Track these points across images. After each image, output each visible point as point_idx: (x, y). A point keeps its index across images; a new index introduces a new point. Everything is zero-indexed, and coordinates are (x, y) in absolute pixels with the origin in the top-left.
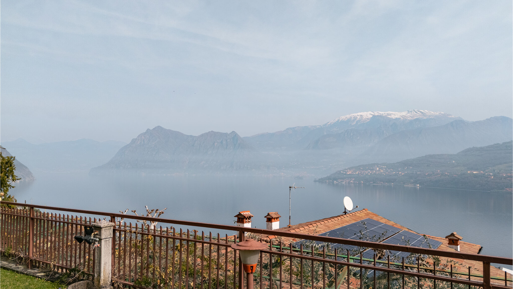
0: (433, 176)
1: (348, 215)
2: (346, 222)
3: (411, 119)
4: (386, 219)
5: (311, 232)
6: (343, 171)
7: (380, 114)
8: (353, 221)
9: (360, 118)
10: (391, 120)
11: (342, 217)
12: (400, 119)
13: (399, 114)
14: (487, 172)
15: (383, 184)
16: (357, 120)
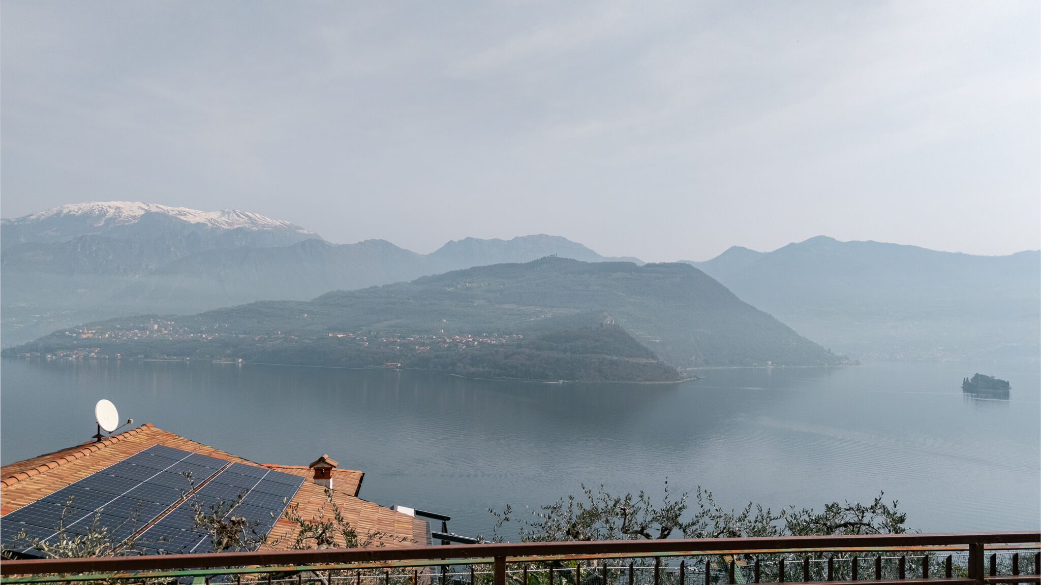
0: (268, 343)
1: (107, 443)
2: (103, 461)
3: (229, 228)
4: (196, 443)
5: (14, 495)
6: (71, 331)
7: (162, 210)
8: (121, 454)
9: (115, 213)
10: (186, 225)
11: (93, 449)
12: (204, 225)
13: (204, 214)
14: (358, 336)
15: (167, 359)
16: (107, 217)
